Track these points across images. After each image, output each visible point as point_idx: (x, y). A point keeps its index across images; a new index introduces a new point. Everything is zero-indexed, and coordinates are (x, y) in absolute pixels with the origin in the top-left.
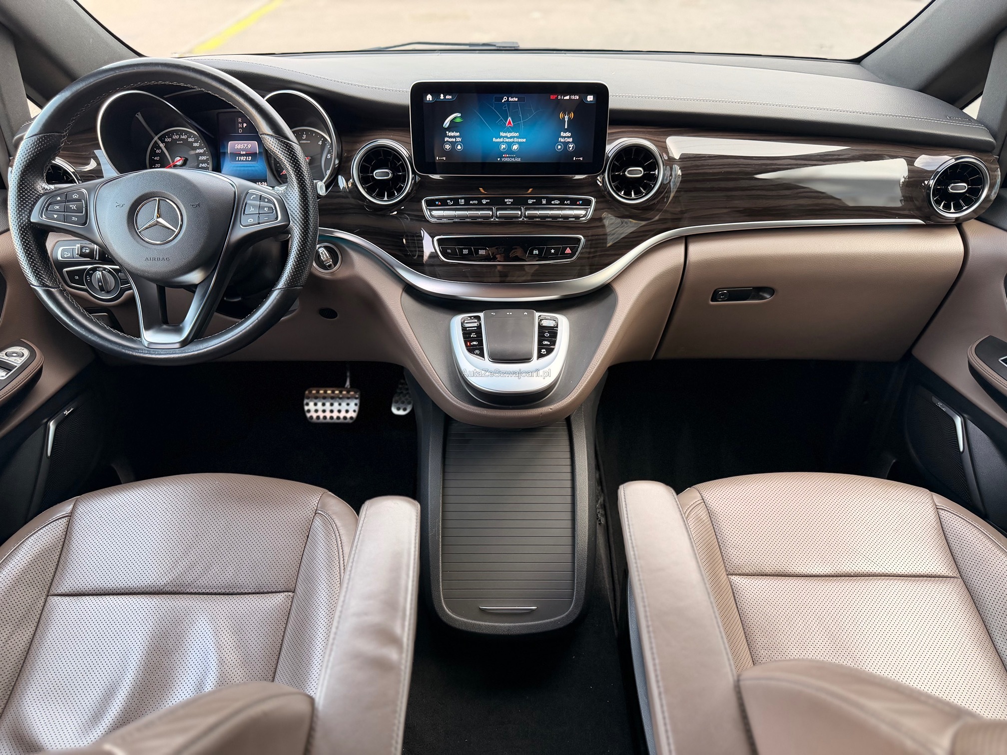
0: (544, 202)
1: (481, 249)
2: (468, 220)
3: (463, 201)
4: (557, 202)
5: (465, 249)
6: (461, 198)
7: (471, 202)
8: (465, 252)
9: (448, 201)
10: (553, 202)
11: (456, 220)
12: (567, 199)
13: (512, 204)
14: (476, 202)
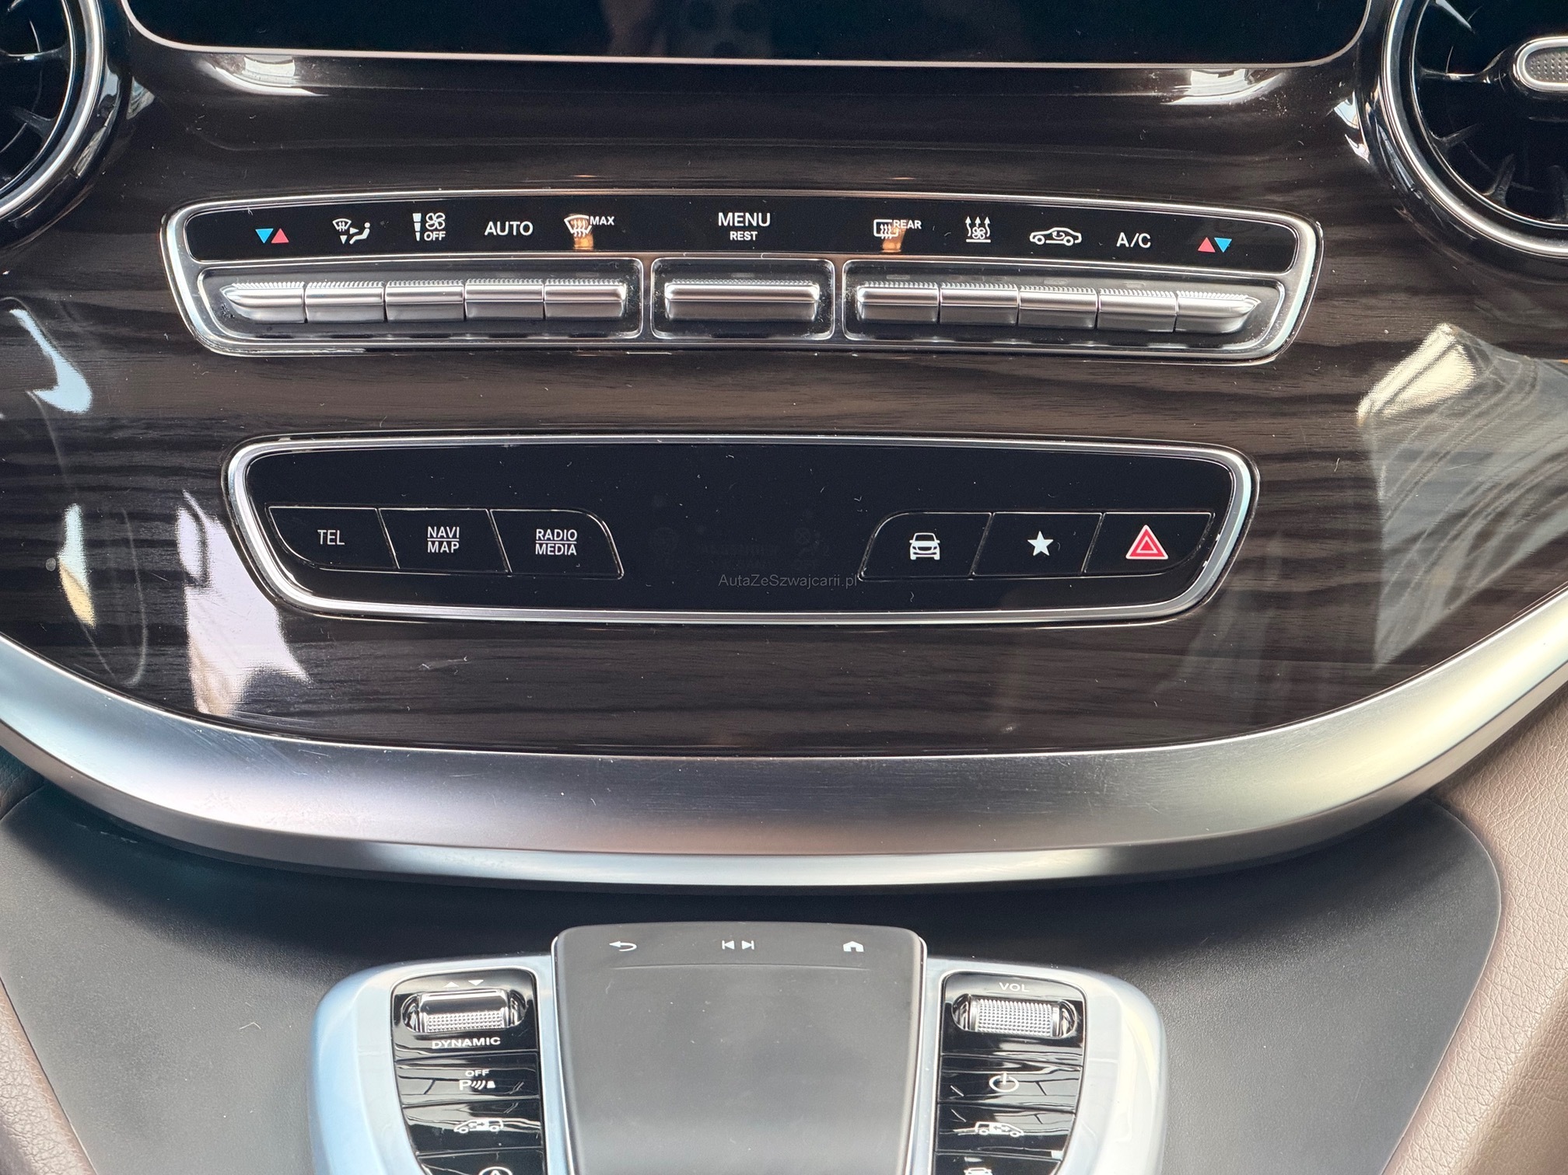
0: (979, 234)
1: (550, 523)
2: (469, 340)
3: (437, 220)
4: (1065, 237)
5: (439, 521)
6: (426, 207)
7: (491, 229)
8: (442, 540)
9: (341, 224)
10: (1037, 237)
11: (390, 341)
12: (1133, 222)
13: (766, 240)
14: (524, 227)
